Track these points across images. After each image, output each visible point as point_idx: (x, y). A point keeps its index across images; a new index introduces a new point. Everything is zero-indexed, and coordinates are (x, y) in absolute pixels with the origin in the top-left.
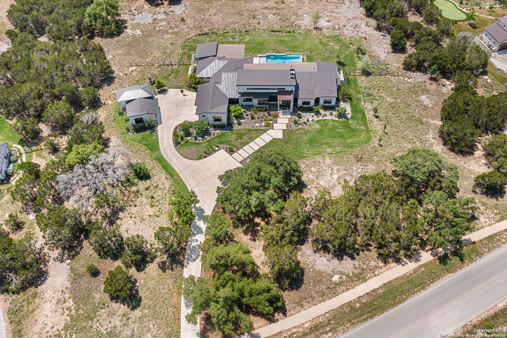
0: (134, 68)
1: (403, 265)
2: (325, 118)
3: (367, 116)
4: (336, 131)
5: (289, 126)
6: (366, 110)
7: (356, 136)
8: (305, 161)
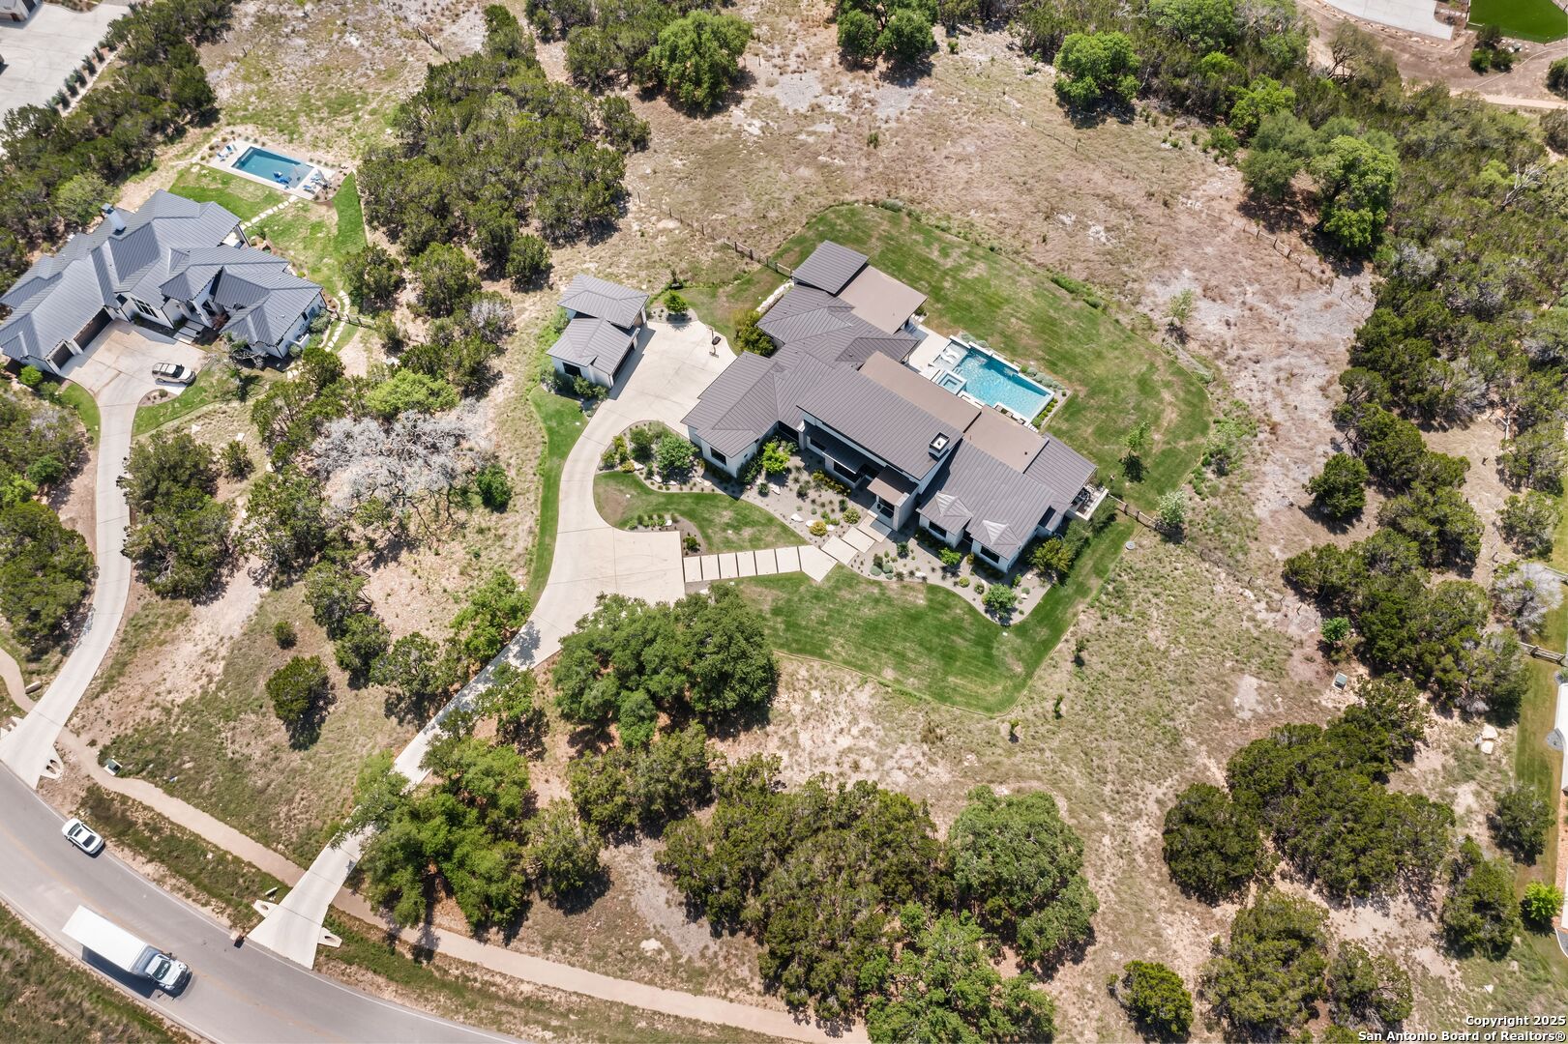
0: (671, 224)
1: (797, 1021)
3: (1060, 646)
5: (859, 560)
6: (1072, 629)
7: (983, 677)
8: (817, 664)
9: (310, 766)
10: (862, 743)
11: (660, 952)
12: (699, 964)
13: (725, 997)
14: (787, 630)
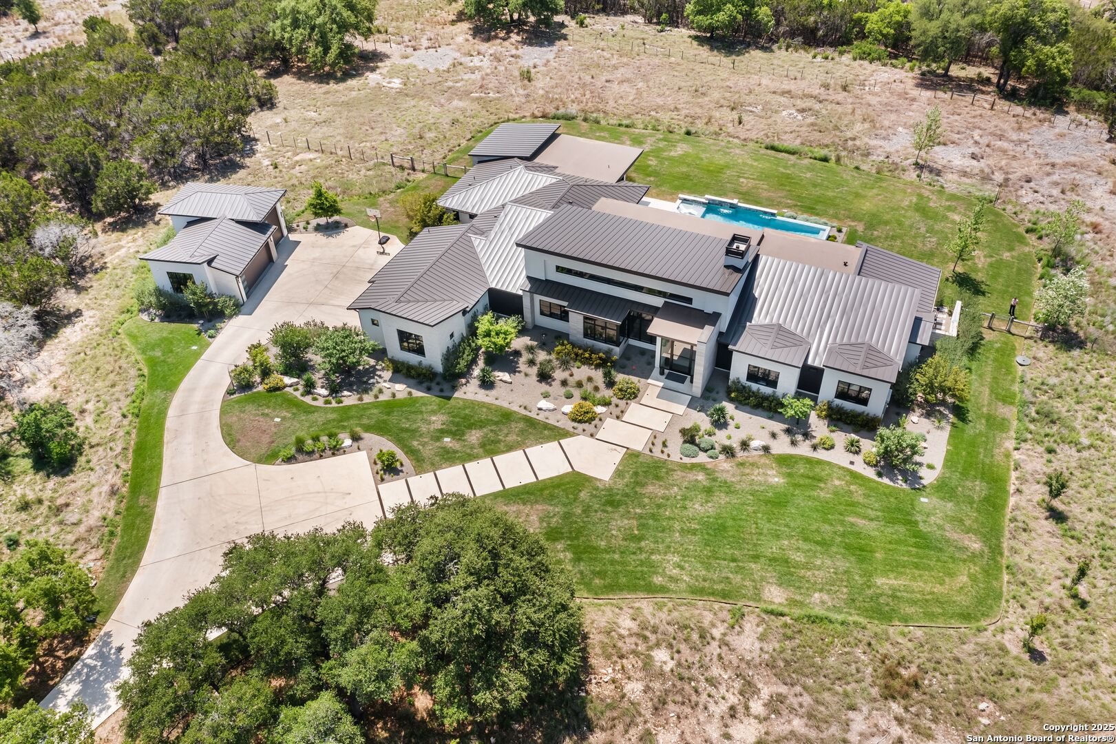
0: (310, 156)
2: (822, 455)
3: (1012, 501)
4: (842, 523)
5: (659, 442)
6: (1014, 475)
10: (781, 727)
14: (577, 560)
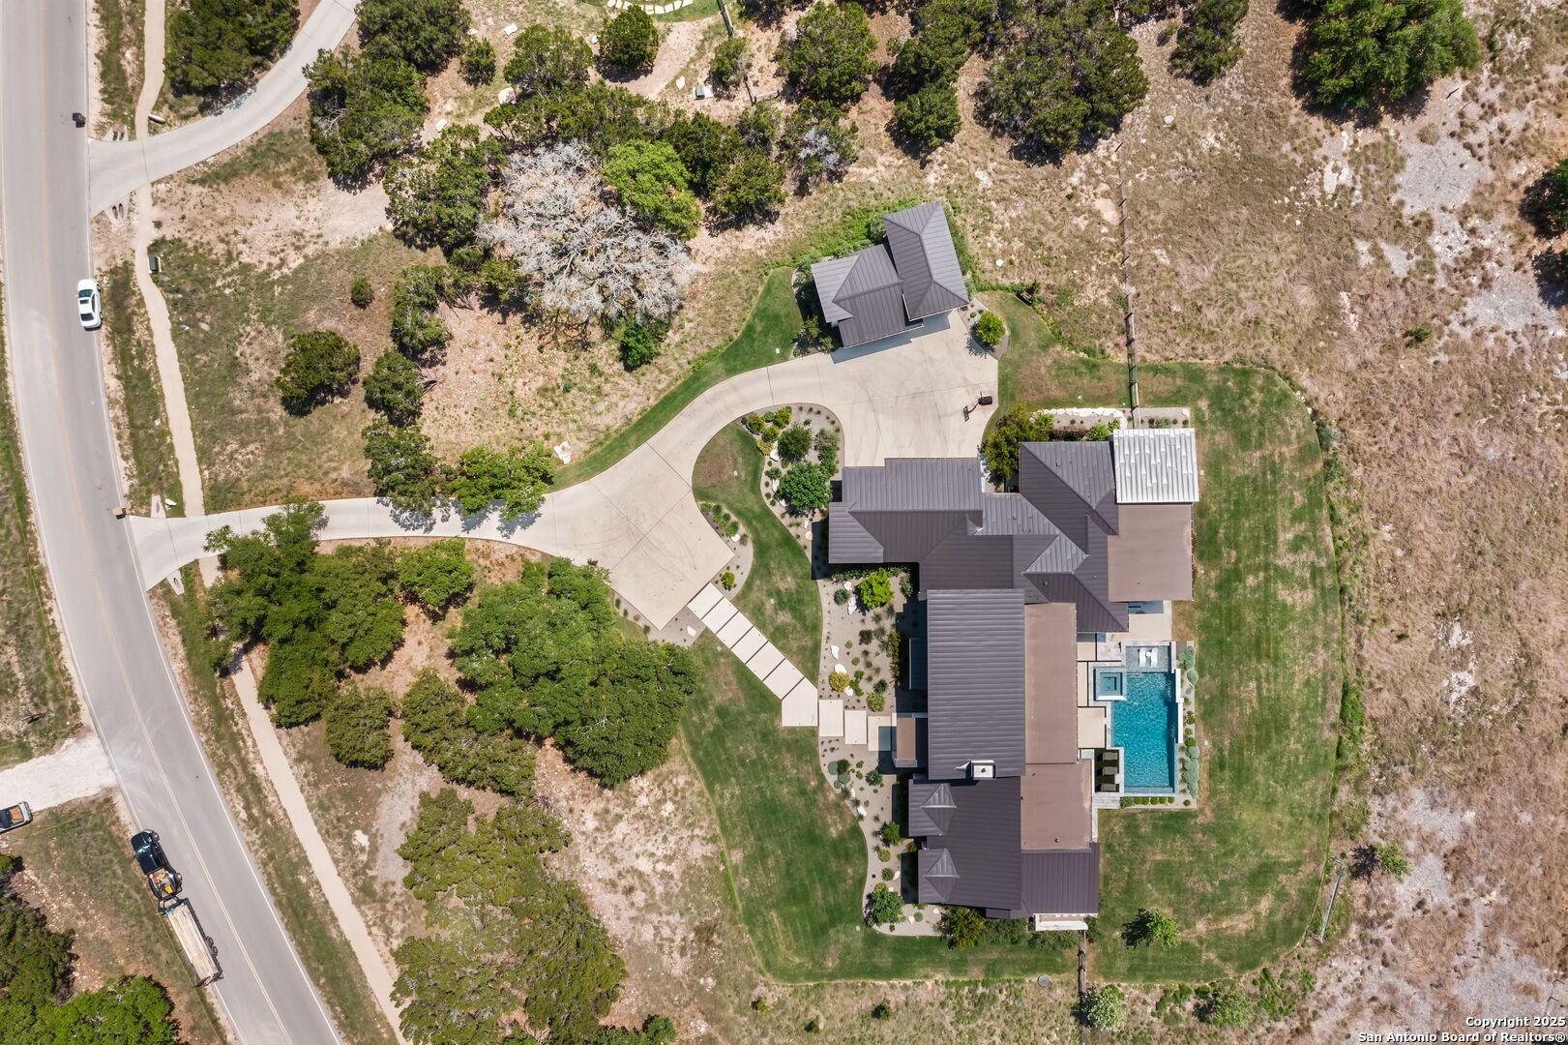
5: (833, 745)
7: (797, 939)
8: (699, 785)
9: (281, 431)
10: (655, 881)
11: (362, 850)
12: (377, 887)
13: (369, 927)
